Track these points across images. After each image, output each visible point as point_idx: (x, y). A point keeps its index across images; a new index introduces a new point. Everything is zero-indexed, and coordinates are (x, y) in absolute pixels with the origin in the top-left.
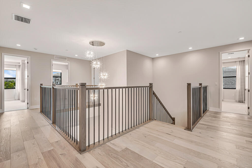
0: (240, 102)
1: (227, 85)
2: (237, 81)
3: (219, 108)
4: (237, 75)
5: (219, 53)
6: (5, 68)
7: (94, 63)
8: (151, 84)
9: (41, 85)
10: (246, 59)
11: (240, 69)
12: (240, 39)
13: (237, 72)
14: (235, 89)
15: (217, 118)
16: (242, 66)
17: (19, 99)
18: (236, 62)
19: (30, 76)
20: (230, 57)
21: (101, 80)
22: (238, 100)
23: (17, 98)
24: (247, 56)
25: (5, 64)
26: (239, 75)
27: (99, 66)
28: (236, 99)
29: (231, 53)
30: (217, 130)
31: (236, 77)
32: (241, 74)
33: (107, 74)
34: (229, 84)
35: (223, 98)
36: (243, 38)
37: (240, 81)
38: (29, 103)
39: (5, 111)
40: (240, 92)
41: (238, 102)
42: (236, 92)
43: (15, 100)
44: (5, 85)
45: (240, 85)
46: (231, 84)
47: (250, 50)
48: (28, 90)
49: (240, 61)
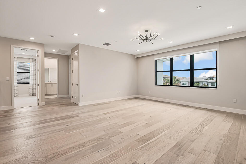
0: (33, 95)
1: (22, 81)
2: (30, 76)
3: (11, 105)
4: (30, 71)
5: (11, 45)
10: (37, 58)
11: (33, 66)
12: (31, 38)
13: (31, 68)
14: (29, 84)
15: (8, 116)
16: (35, 64)
18: (29, 59)
20: (24, 53)
22: (31, 94)
24: (37, 55)
26: (32, 71)
28: (30, 93)
29: (25, 50)
30: (13, 129)
31: (29, 73)
32: (34, 71)
34: (24, 79)
35: (17, 94)
36: (33, 39)
37: (33, 76)
40: (33, 86)
41: (31, 95)
42: (30, 87)
45: (33, 80)
46: (26, 79)
47: (38, 50)
49: (33, 59)
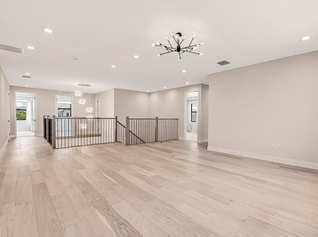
6: (17, 100)
7: (80, 100)
8: (116, 117)
9: (44, 116)
17: (30, 131)
19: (36, 109)
21: (89, 114)
23: (28, 129)
25: (16, 96)
27: (84, 103)
33: (92, 109)
38: (36, 132)
39: (17, 136)
43: (26, 131)
44: (17, 116)
48: (35, 121)
